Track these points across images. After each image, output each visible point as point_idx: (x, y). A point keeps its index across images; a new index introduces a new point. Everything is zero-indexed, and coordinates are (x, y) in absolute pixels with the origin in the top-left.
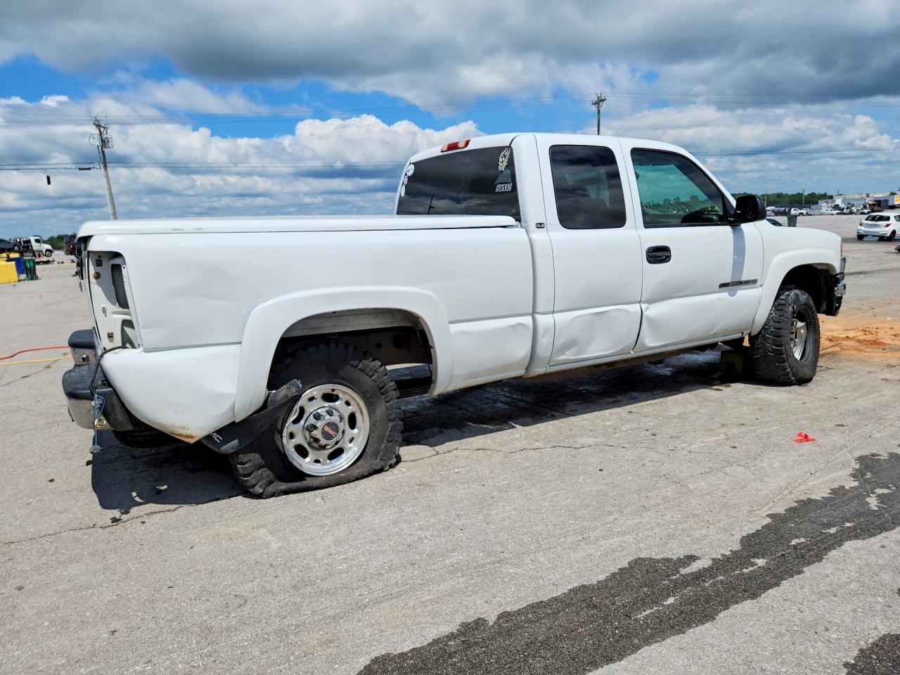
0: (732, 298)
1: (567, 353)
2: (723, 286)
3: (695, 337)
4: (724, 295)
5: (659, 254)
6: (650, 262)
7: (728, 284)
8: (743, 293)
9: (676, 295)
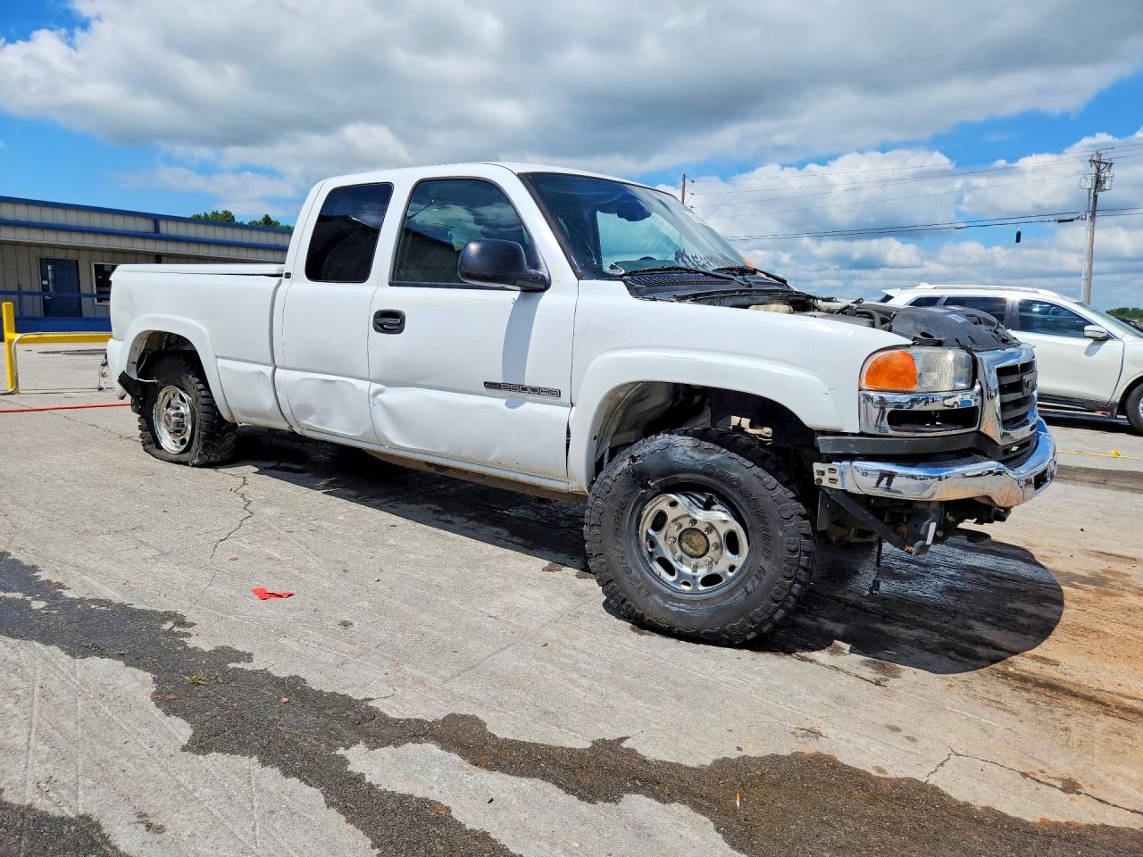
0: (509, 410)
1: (310, 418)
2: (488, 385)
3: (462, 455)
4: (498, 402)
5: (389, 320)
6: (376, 330)
7: (499, 384)
8: (533, 408)
9: (421, 383)
